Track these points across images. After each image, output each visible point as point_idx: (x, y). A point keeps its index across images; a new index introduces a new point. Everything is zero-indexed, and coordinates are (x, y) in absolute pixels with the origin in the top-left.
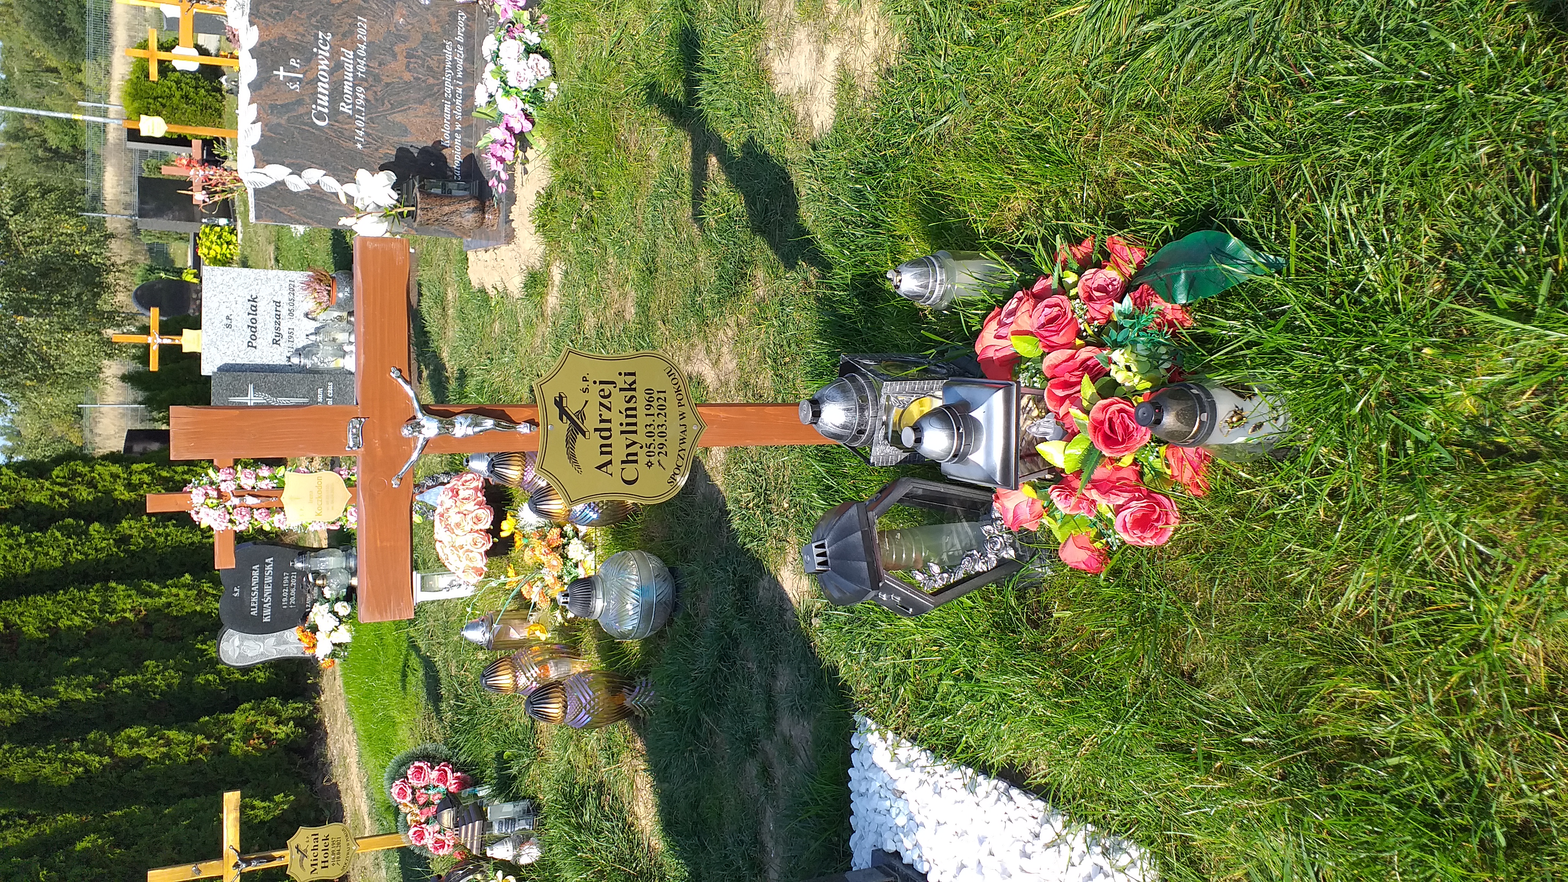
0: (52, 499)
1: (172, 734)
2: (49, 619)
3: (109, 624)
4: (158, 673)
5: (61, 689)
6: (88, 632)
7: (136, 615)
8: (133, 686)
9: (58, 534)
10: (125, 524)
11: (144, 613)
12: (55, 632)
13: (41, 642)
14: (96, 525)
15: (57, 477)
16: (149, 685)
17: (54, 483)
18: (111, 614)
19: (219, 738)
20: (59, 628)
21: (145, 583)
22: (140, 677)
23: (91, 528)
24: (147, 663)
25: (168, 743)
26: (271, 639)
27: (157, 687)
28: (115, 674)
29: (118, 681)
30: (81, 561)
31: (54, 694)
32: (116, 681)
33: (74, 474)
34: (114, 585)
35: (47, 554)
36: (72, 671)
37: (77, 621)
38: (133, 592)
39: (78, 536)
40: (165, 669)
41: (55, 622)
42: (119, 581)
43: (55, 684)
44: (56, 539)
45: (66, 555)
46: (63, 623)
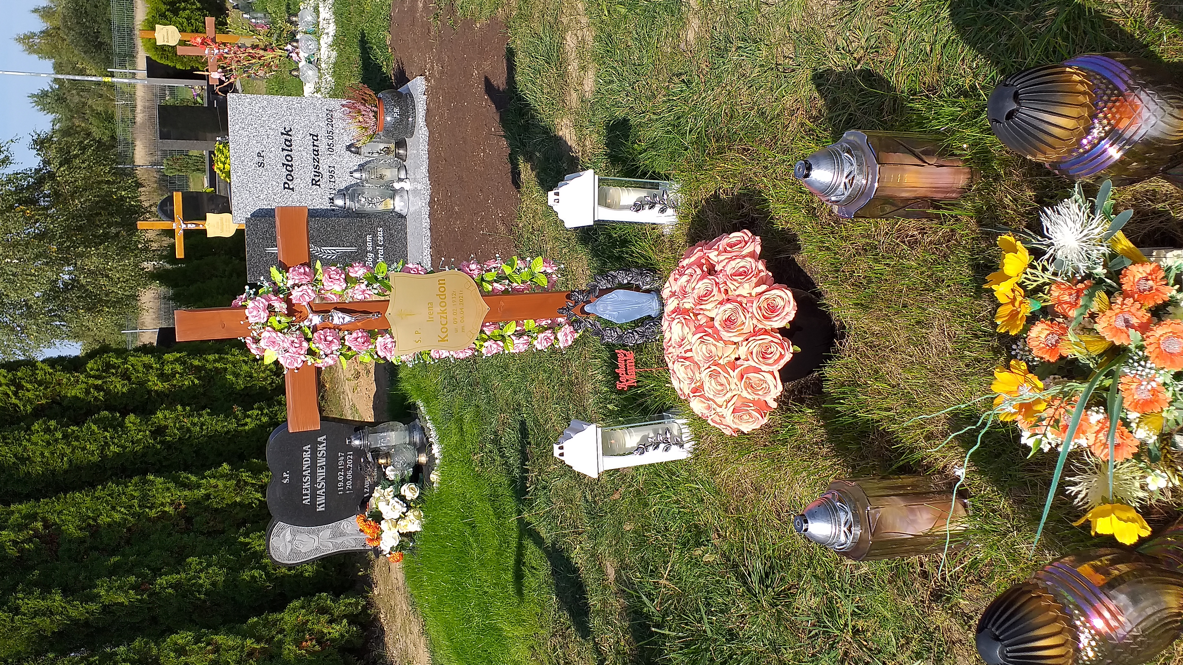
0: (87, 392)
1: (220, 639)
2: (89, 517)
3: (149, 519)
4: (201, 571)
5: (103, 593)
6: (129, 530)
7: (176, 509)
8: (176, 586)
9: (94, 427)
10: (159, 414)
11: (183, 506)
12: (94, 530)
13: (82, 541)
14: (132, 417)
15: (91, 370)
16: (194, 584)
17: (89, 376)
18: (151, 508)
19: (270, 640)
20: (98, 526)
21: (183, 474)
22: (183, 575)
23: (127, 421)
24: (189, 560)
25: (217, 650)
26: (326, 532)
27: (201, 586)
28: (157, 572)
29: (162, 581)
30: (118, 454)
31: (94, 598)
32: (159, 581)
33: (108, 366)
34: (152, 477)
35: (84, 449)
36: (113, 571)
37: (117, 516)
38: (171, 485)
39: (115, 429)
40: (209, 565)
41: (95, 520)
42: (158, 473)
43: (96, 586)
44: (93, 433)
45: (103, 449)
46: (104, 519)
